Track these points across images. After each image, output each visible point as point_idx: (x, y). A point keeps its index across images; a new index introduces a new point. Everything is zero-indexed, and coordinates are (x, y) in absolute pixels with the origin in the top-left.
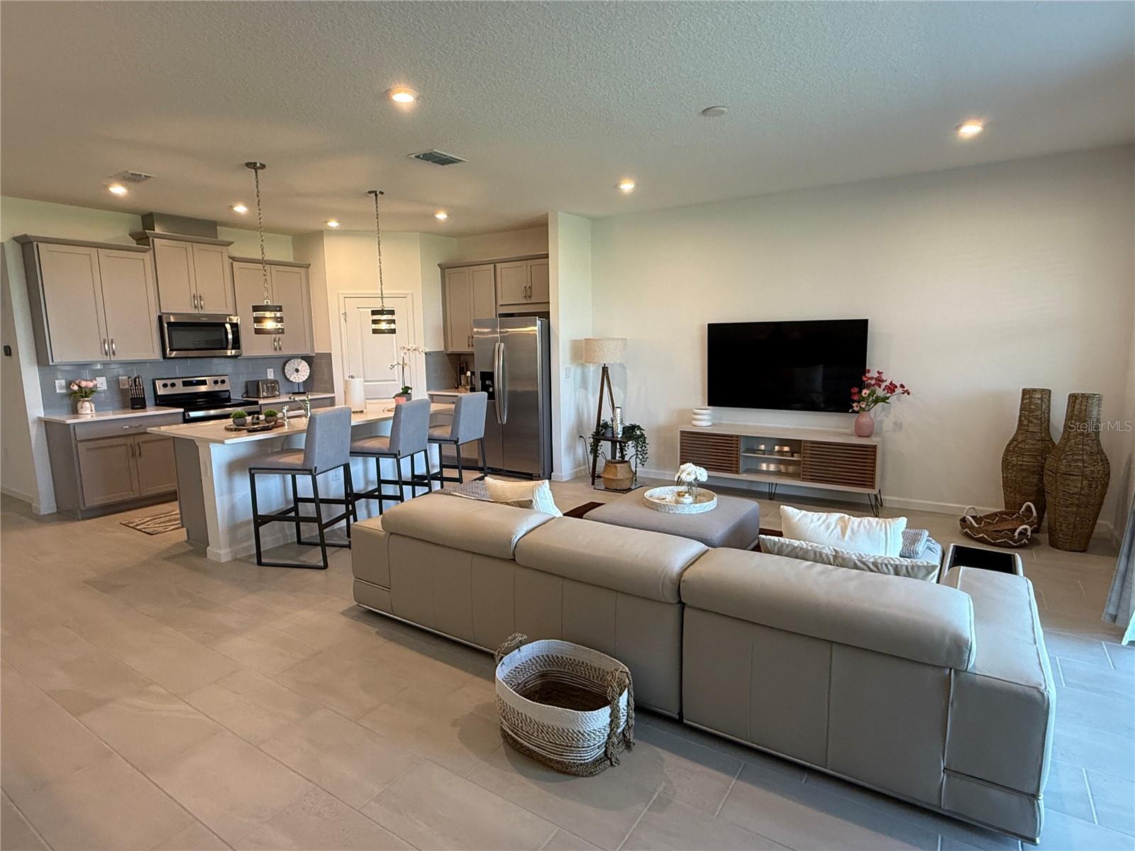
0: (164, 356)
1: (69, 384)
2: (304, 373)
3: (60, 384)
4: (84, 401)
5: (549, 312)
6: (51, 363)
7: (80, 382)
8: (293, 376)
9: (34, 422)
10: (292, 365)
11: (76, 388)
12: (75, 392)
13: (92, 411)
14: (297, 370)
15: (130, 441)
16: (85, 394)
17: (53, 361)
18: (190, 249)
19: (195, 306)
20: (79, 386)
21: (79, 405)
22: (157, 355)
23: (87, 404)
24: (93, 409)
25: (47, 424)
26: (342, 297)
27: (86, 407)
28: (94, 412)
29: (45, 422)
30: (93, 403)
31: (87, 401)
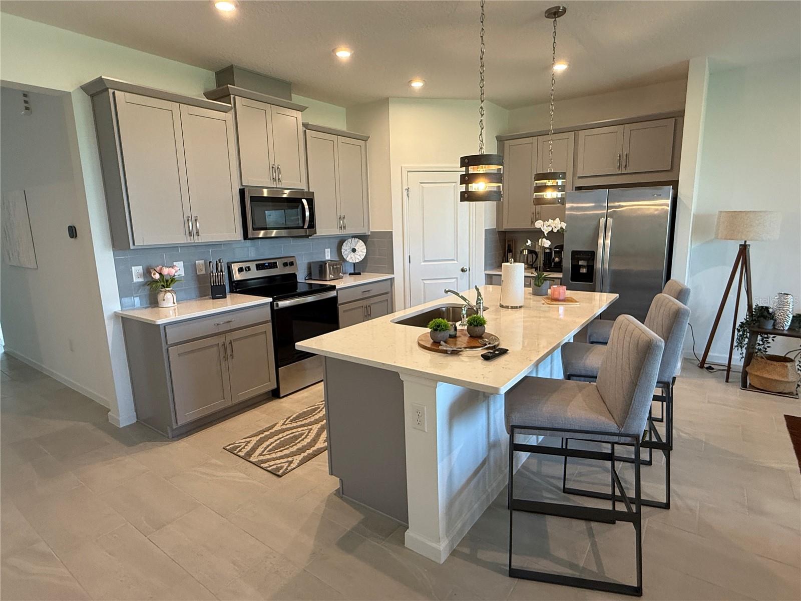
0: (246, 237)
1: (147, 272)
2: (361, 253)
3: (137, 271)
4: (166, 292)
5: (678, 181)
6: (132, 247)
7: (161, 269)
8: (349, 256)
9: (110, 318)
10: (349, 244)
11: (157, 276)
12: (156, 281)
13: (174, 303)
14: (354, 250)
15: (220, 340)
16: (167, 282)
17: (134, 244)
18: (268, 112)
19: (273, 178)
20: (160, 274)
21: (160, 296)
22: (239, 236)
23: (169, 295)
24: (175, 302)
25: (126, 322)
26: (405, 171)
27: (168, 299)
28: (176, 304)
29: (122, 317)
30: (175, 293)
31: (169, 291)
